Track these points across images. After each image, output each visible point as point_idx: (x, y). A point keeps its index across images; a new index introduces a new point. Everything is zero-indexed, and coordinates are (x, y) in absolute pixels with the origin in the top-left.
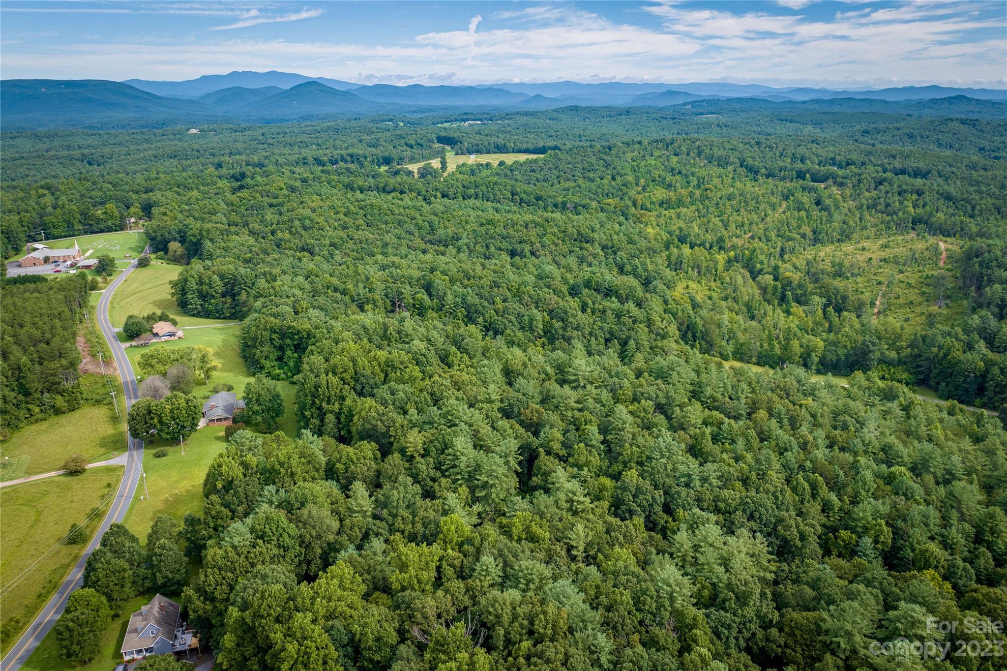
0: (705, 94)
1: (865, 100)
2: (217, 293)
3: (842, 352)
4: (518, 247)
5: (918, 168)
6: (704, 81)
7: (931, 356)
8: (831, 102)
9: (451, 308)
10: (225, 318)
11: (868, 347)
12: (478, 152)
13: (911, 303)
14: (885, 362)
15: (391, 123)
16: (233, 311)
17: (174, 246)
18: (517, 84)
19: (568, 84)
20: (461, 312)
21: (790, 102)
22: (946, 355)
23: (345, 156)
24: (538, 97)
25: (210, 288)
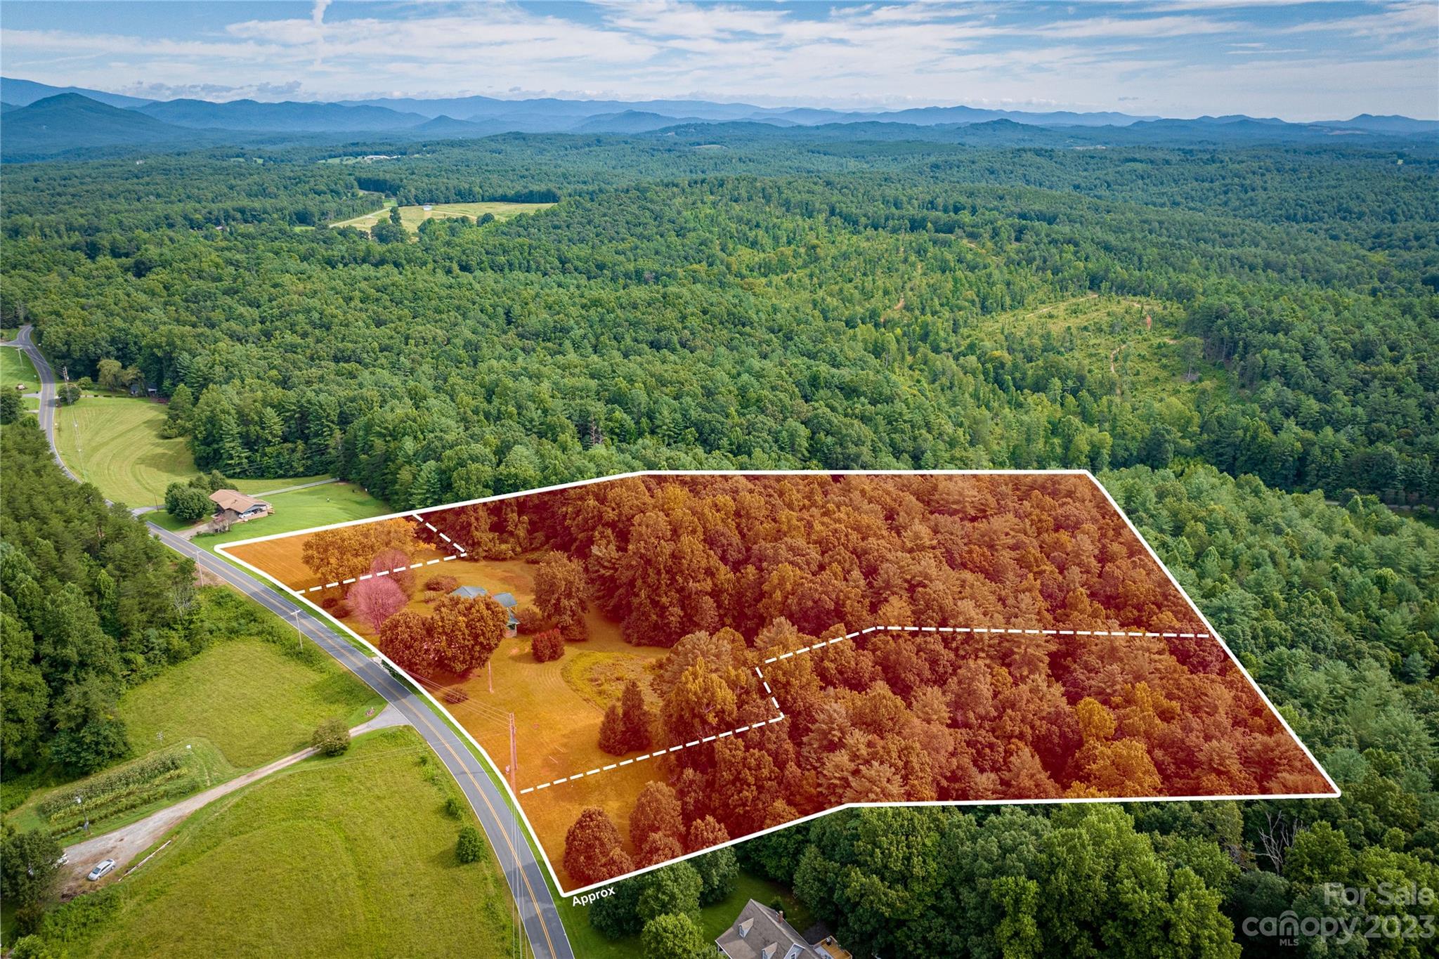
0: (680, 116)
1: (892, 124)
2: (275, 436)
3: (1133, 446)
4: (664, 336)
5: (1041, 212)
6: (668, 98)
7: (1237, 441)
8: (853, 127)
9: (669, 429)
10: (296, 476)
11: (1163, 436)
12: (434, 201)
13: (1157, 379)
14: (1182, 454)
15: (241, 160)
16: (309, 462)
17: (110, 366)
18: (400, 100)
19: (478, 101)
20: (691, 433)
21: (799, 127)
22: (1254, 438)
23: (232, 212)
24: (442, 119)
25: (263, 428)
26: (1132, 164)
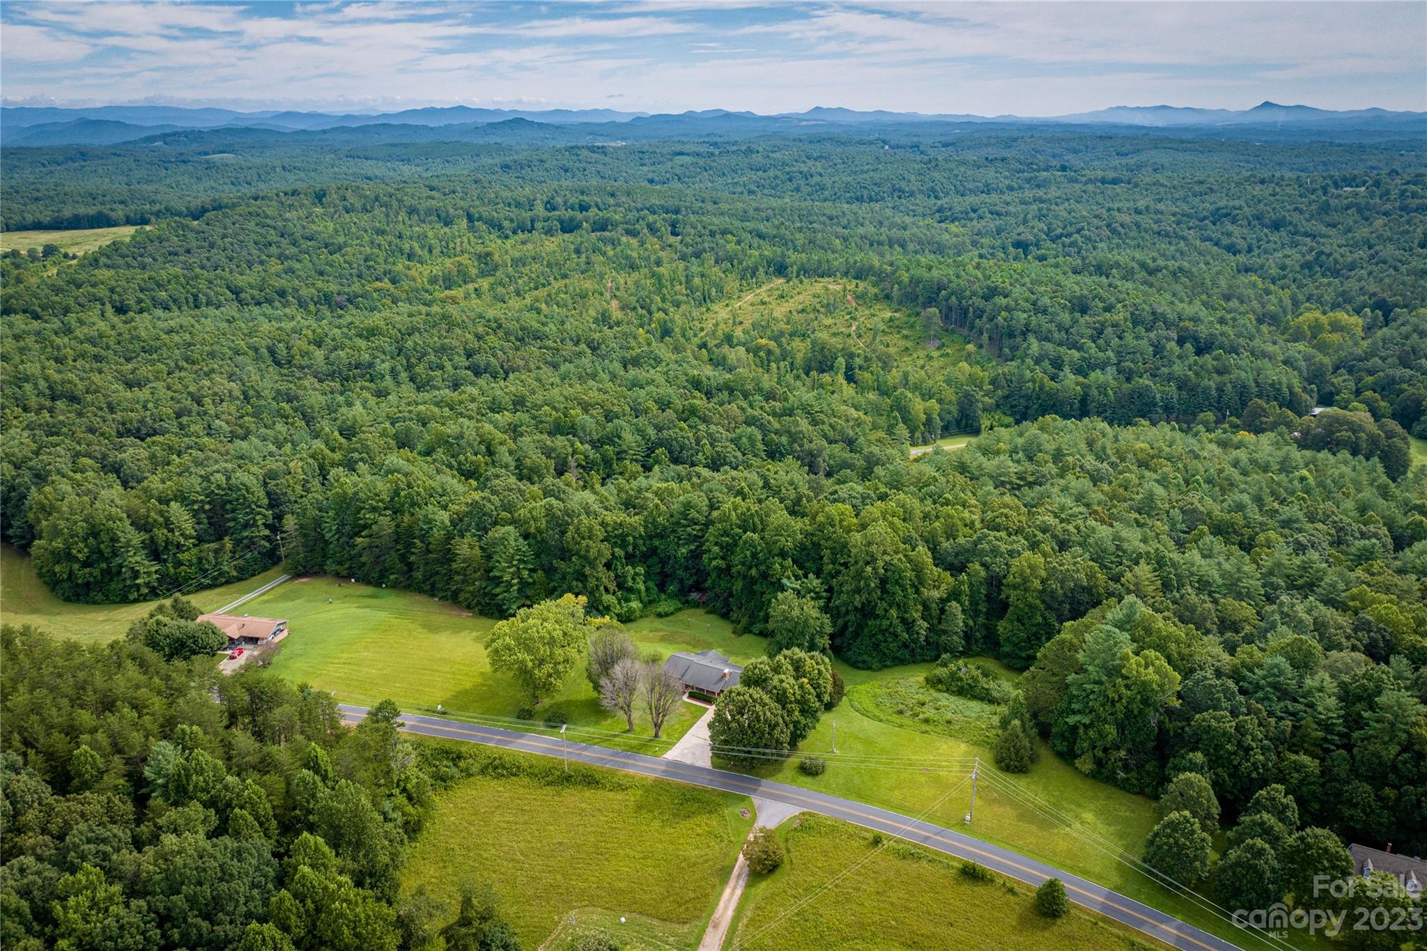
2: (186, 537)
8: (364, 130)
9: (636, 453)
11: (974, 396)
16: (242, 562)
20: (664, 455)
25: (171, 531)
26: (681, 157)
